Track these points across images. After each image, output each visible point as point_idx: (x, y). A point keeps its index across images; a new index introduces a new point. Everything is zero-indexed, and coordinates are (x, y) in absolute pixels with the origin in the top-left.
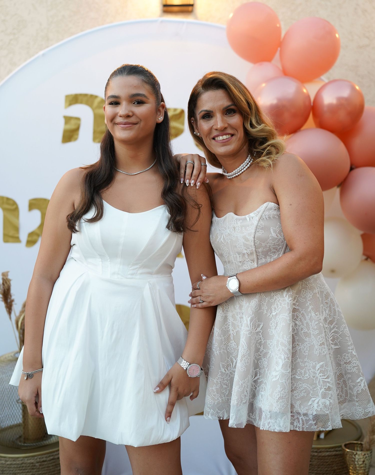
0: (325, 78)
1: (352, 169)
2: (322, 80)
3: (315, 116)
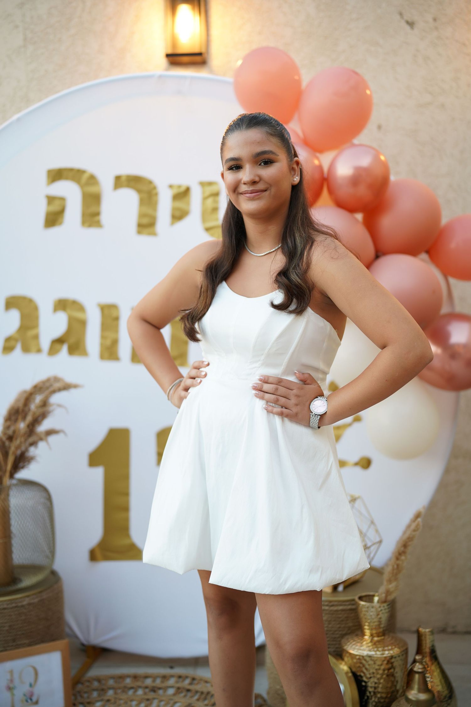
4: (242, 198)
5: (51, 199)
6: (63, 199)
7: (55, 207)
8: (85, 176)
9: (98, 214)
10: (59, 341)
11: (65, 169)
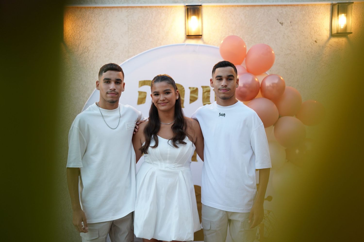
0: (268, 73)
1: (280, 117)
2: (266, 74)
3: (262, 91)
4: (159, 105)
5: (140, 93)
6: (145, 93)
7: (142, 96)
11: (147, 81)
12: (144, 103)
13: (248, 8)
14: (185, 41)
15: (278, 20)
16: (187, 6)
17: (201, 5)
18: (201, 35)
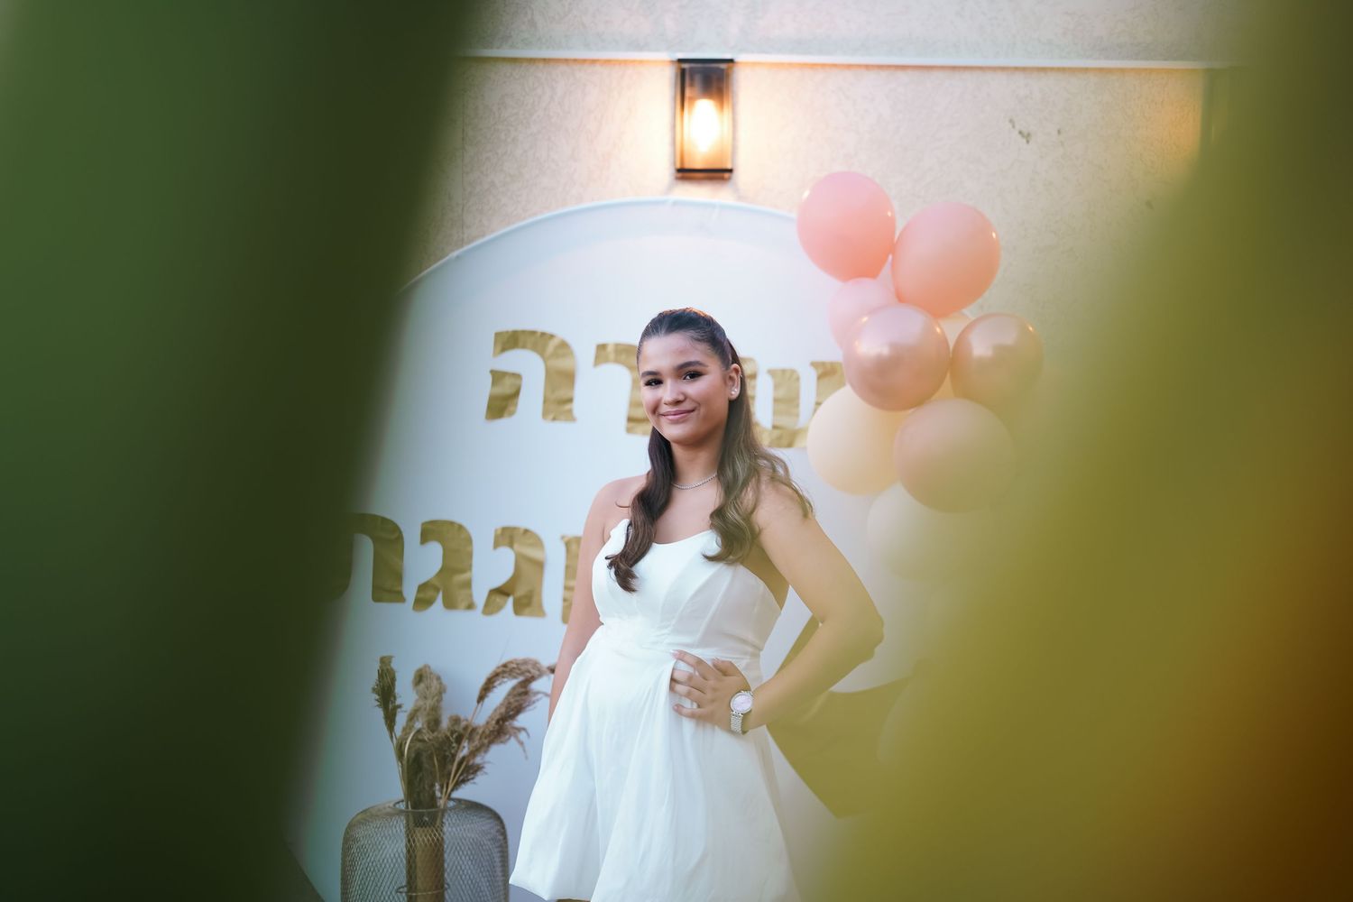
4: (663, 419)
5: (497, 376)
6: (517, 376)
7: (505, 388)
8: (552, 345)
9: (570, 400)
10: (502, 592)
11: (523, 332)
12: (511, 414)
13: (903, 76)
14: (669, 189)
15: (1011, 121)
16: (681, 61)
17: (731, 61)
18: (730, 171)
